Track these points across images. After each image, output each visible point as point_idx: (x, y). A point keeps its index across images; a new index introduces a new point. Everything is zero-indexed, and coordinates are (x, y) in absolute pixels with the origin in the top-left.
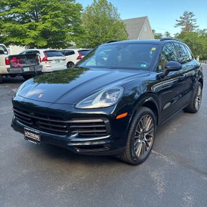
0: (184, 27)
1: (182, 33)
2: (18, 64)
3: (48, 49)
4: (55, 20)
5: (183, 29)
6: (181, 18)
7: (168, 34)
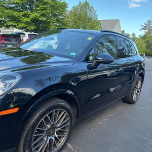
0: (147, 31)
1: (145, 35)
2: (3, 41)
3: (33, 33)
4: (44, 12)
5: (146, 32)
6: (145, 24)
7: (134, 35)
